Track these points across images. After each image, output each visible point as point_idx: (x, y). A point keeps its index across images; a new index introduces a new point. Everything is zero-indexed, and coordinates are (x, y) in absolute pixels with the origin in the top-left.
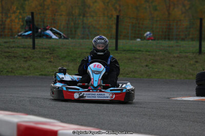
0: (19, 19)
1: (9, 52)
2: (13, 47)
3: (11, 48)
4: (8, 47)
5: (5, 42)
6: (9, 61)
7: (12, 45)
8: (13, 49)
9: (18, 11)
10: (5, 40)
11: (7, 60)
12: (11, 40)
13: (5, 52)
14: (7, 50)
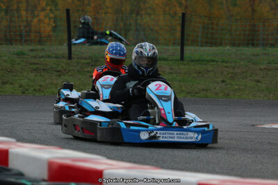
0: (50, 18)
1: (37, 64)
2: (42, 57)
3: (40, 58)
4: (35, 57)
5: (32, 50)
6: (36, 76)
7: (41, 54)
8: (42, 59)
9: (49, 8)
10: (31, 48)
11: (33, 74)
12: (39, 47)
13: (31, 64)
14: (34, 61)
